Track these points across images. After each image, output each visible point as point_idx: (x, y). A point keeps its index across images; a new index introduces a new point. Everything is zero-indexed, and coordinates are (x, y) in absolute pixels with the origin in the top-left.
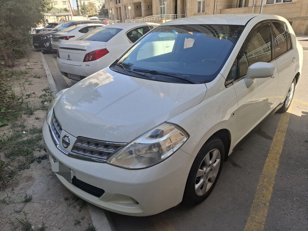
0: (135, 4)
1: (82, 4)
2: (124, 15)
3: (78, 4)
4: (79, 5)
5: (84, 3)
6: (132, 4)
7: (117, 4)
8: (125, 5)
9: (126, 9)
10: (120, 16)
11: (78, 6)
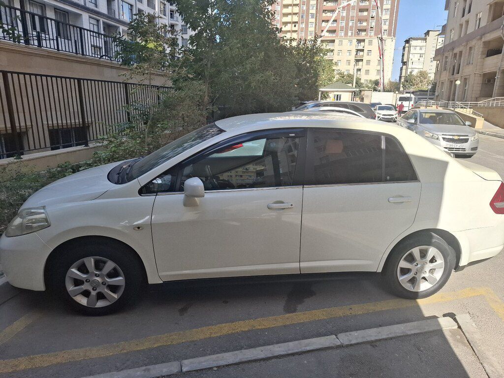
0: (485, 75)
1: (408, 73)
2: (461, 93)
3: (401, 73)
4: (403, 74)
5: (411, 73)
6: (479, 75)
7: (453, 74)
8: (467, 77)
9: (466, 83)
10: (453, 94)
11: (400, 77)
